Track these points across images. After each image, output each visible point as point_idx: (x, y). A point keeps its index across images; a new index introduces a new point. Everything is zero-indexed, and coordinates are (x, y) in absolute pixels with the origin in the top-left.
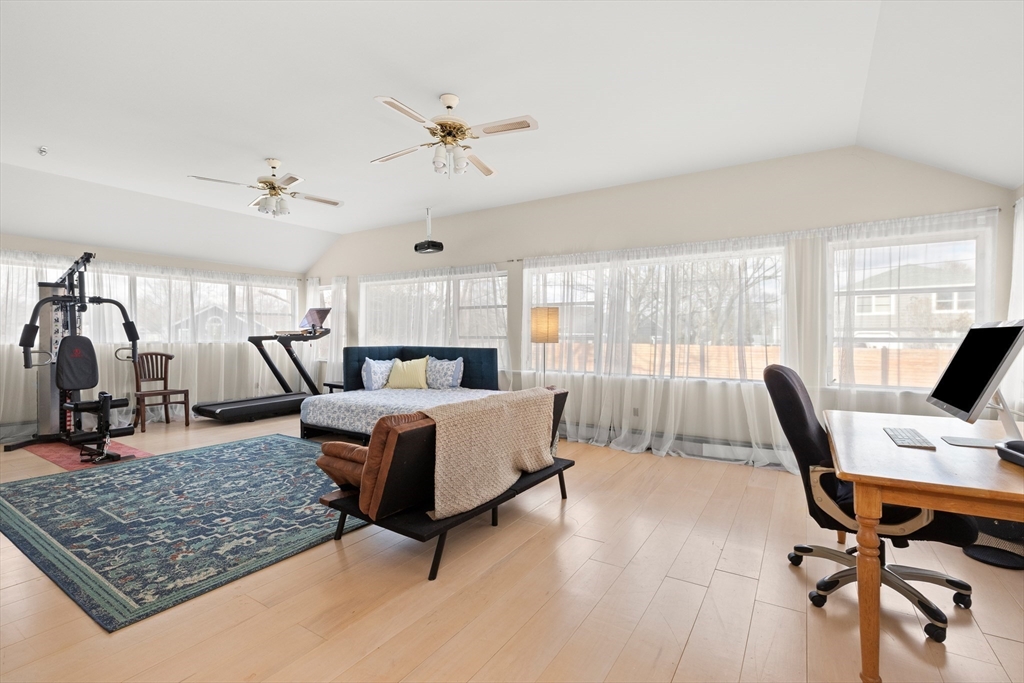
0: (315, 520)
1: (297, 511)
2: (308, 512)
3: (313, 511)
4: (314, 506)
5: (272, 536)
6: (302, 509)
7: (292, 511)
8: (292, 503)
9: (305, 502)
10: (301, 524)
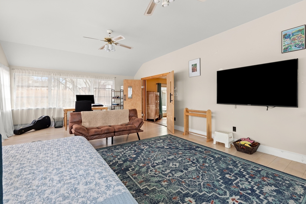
0: (144, 144)
1: (148, 147)
2: (145, 146)
3: (144, 146)
4: (143, 148)
5: (153, 142)
6: (146, 147)
7: (149, 147)
8: (149, 150)
9: (145, 149)
10: (147, 143)
